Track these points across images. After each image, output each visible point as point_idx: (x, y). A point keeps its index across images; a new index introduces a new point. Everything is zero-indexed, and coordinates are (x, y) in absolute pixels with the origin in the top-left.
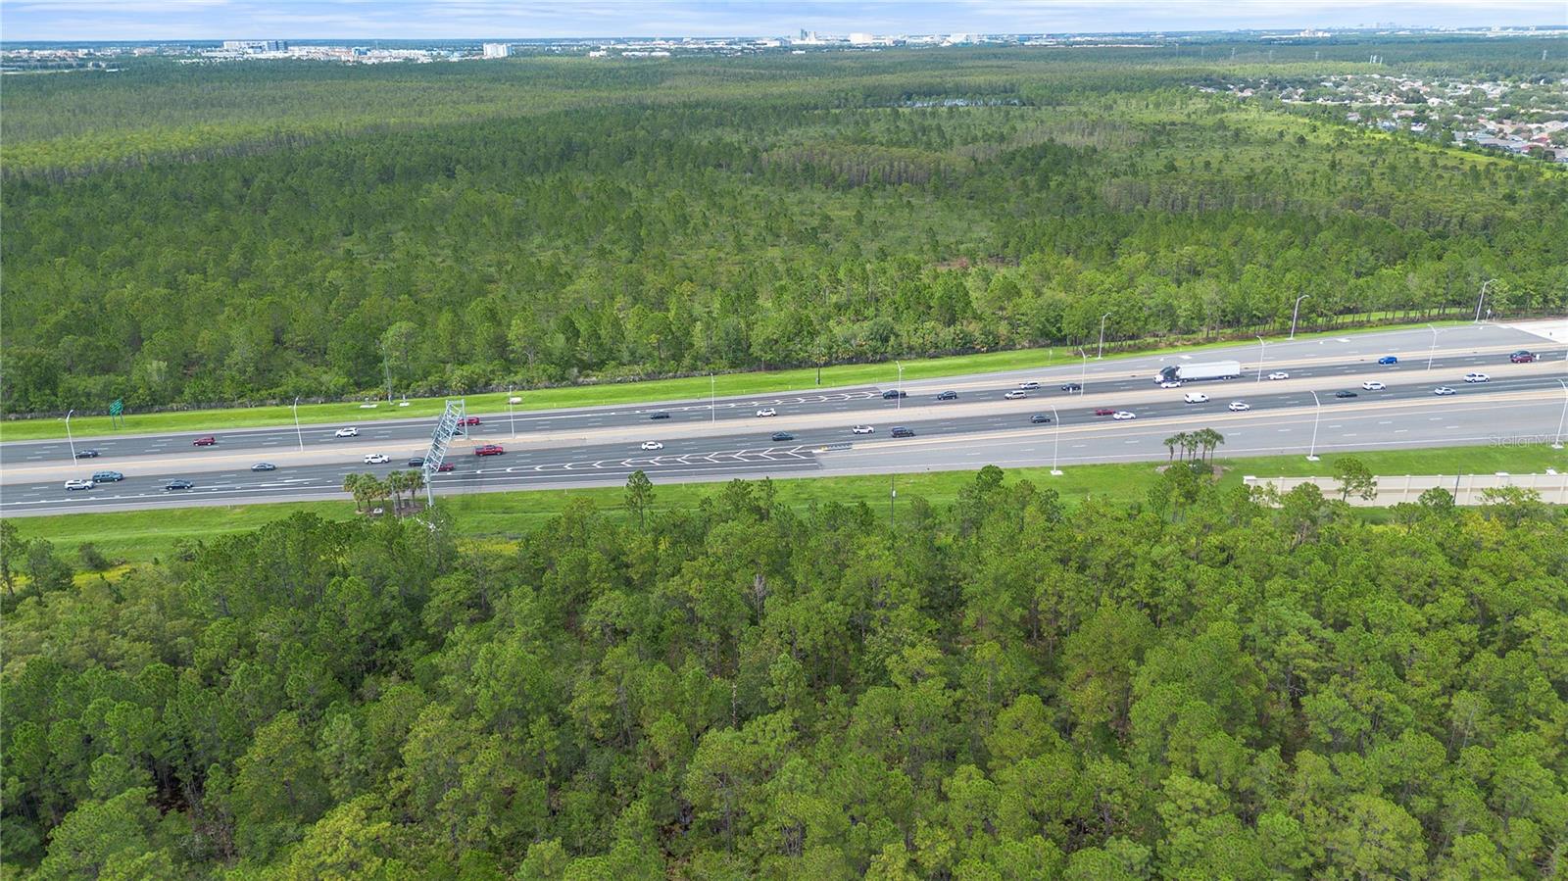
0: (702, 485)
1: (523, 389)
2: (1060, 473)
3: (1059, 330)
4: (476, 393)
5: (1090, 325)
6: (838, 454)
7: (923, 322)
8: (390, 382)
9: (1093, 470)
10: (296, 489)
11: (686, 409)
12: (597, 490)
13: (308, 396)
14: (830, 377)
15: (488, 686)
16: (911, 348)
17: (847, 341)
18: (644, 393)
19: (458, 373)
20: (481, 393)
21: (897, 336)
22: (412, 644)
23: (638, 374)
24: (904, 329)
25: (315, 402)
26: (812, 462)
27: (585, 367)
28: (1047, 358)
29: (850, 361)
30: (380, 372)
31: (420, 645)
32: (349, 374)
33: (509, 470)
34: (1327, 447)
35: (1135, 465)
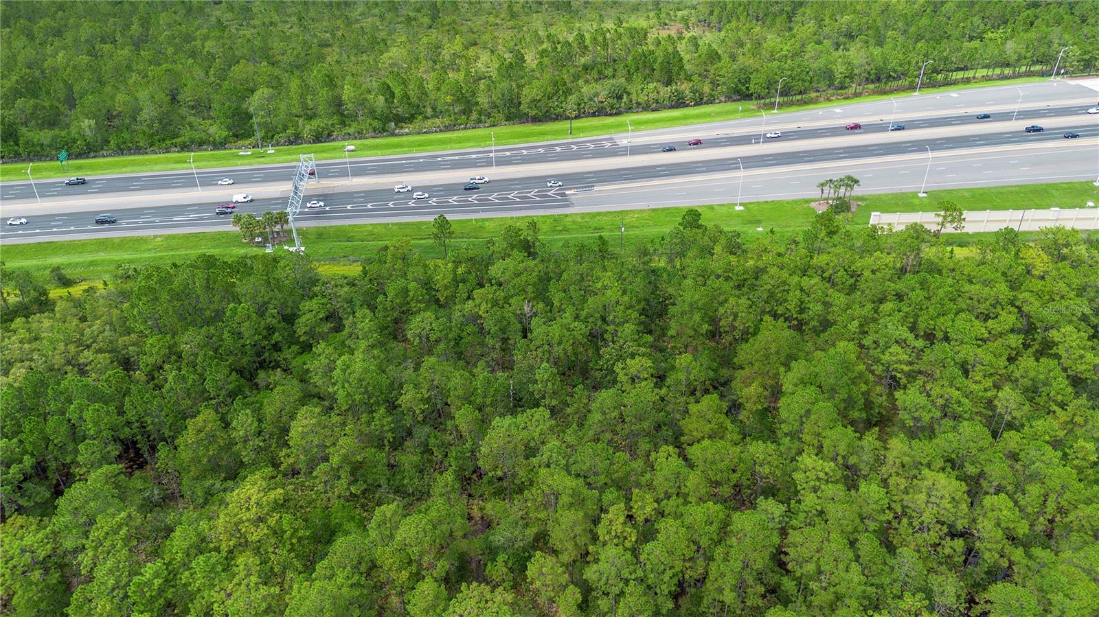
0: (487, 220)
1: (356, 138)
2: (741, 208)
3: (747, 88)
4: (321, 142)
5: (770, 84)
6: (584, 195)
7: (648, 83)
8: (259, 135)
9: (766, 206)
10: (199, 222)
11: (474, 156)
12: (413, 224)
13: (201, 144)
14: (579, 129)
15: (343, 387)
16: (638, 104)
17: (591, 99)
18: (443, 142)
19: (308, 127)
20: (325, 142)
21: (629, 94)
22: (289, 347)
23: (439, 127)
24: (634, 88)
25: (207, 150)
26: (565, 201)
27: (399, 120)
28: (737, 111)
29: (594, 115)
30: (251, 126)
31: (295, 348)
32: (229, 128)
33: (349, 207)
34: (934, 186)
35: (795, 202)
